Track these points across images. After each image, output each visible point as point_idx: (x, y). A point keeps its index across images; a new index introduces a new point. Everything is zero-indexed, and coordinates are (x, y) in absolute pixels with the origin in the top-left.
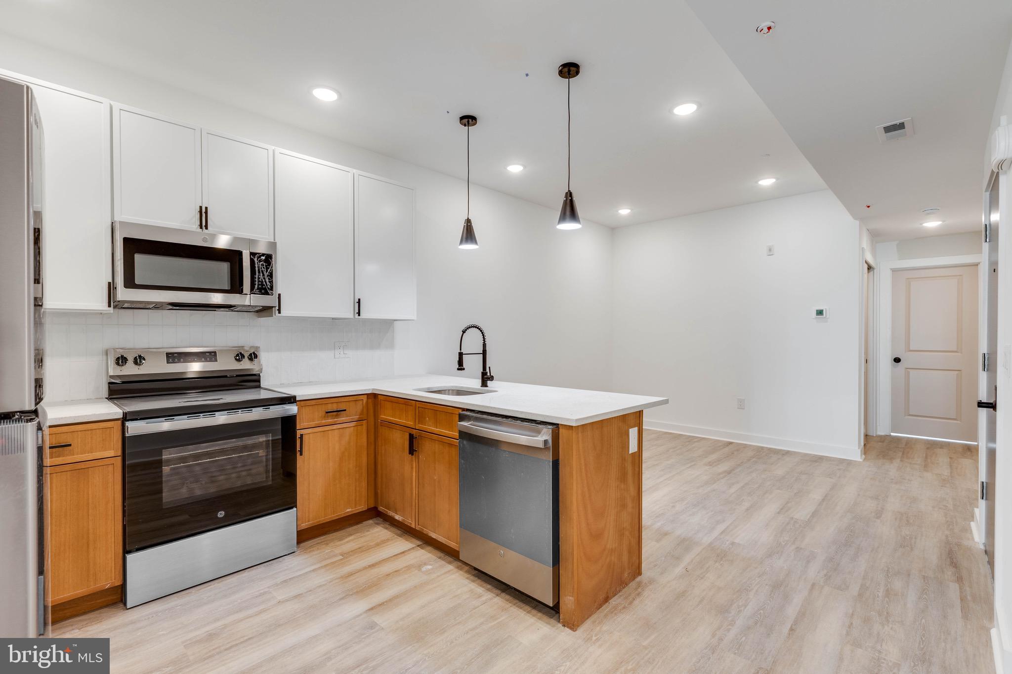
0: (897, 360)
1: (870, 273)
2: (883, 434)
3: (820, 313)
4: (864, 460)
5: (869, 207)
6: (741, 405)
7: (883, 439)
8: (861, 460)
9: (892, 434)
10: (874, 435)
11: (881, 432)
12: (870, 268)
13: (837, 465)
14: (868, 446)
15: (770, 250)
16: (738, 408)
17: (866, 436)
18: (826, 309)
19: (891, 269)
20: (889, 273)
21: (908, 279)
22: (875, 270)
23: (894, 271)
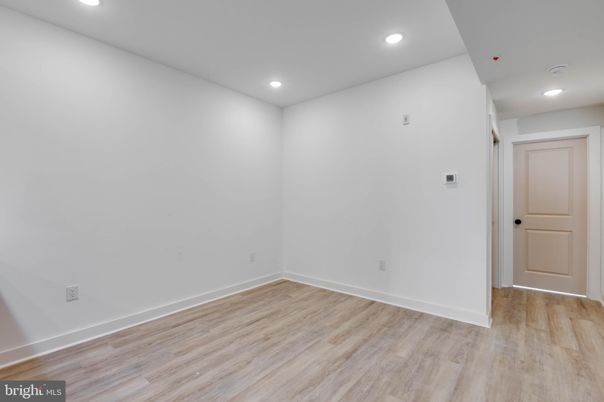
0: (518, 222)
1: (495, 146)
2: (506, 286)
3: (450, 178)
4: (492, 326)
5: (496, 59)
6: (382, 267)
7: (508, 291)
8: (489, 327)
9: (514, 286)
10: (500, 288)
11: (505, 285)
12: (496, 141)
13: (466, 336)
14: (495, 302)
15: (406, 119)
16: (380, 269)
17: (493, 288)
18: (456, 175)
19: (513, 143)
20: (511, 146)
21: (526, 151)
22: (499, 143)
23: (515, 144)
